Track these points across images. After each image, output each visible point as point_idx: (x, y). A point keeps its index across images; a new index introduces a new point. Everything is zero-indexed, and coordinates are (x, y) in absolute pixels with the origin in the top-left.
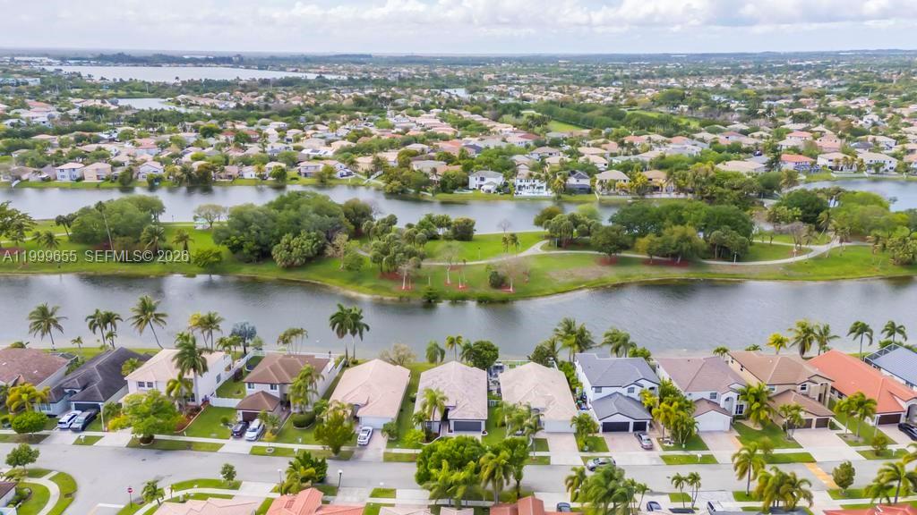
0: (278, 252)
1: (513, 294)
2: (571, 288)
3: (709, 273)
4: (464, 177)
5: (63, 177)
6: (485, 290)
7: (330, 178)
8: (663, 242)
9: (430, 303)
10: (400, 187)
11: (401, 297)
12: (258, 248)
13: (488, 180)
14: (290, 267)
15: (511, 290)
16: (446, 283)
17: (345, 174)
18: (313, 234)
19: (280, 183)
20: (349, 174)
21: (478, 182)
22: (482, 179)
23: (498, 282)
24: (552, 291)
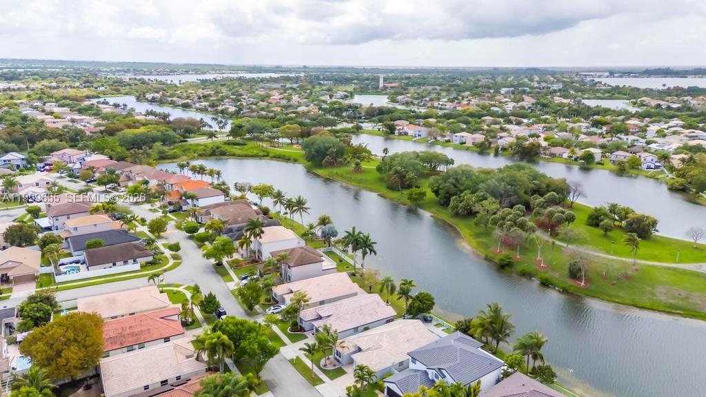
0: (453, 201)
5: (456, 140)
7: (633, 168)
9: (502, 267)
10: (682, 185)
12: (446, 195)
14: (457, 215)
15: (583, 284)
16: (536, 259)
17: (653, 166)
19: (586, 166)
20: (657, 167)
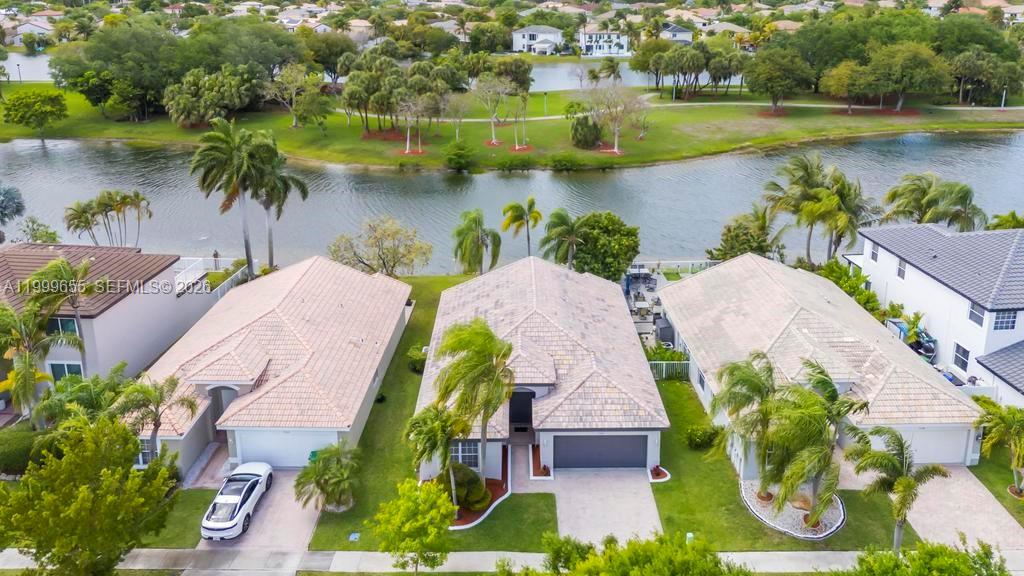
0: (174, 98)
1: (619, 157)
2: (726, 148)
3: (965, 122)
4: (505, 33)
6: (567, 151)
8: (873, 72)
9: (460, 171)
10: (410, 49)
11: (401, 165)
12: (138, 91)
13: (540, 37)
14: (194, 125)
15: (616, 150)
16: (489, 143)
18: (242, 67)
21: (526, 41)
22: (532, 37)
23: (589, 136)
24: (692, 153)
